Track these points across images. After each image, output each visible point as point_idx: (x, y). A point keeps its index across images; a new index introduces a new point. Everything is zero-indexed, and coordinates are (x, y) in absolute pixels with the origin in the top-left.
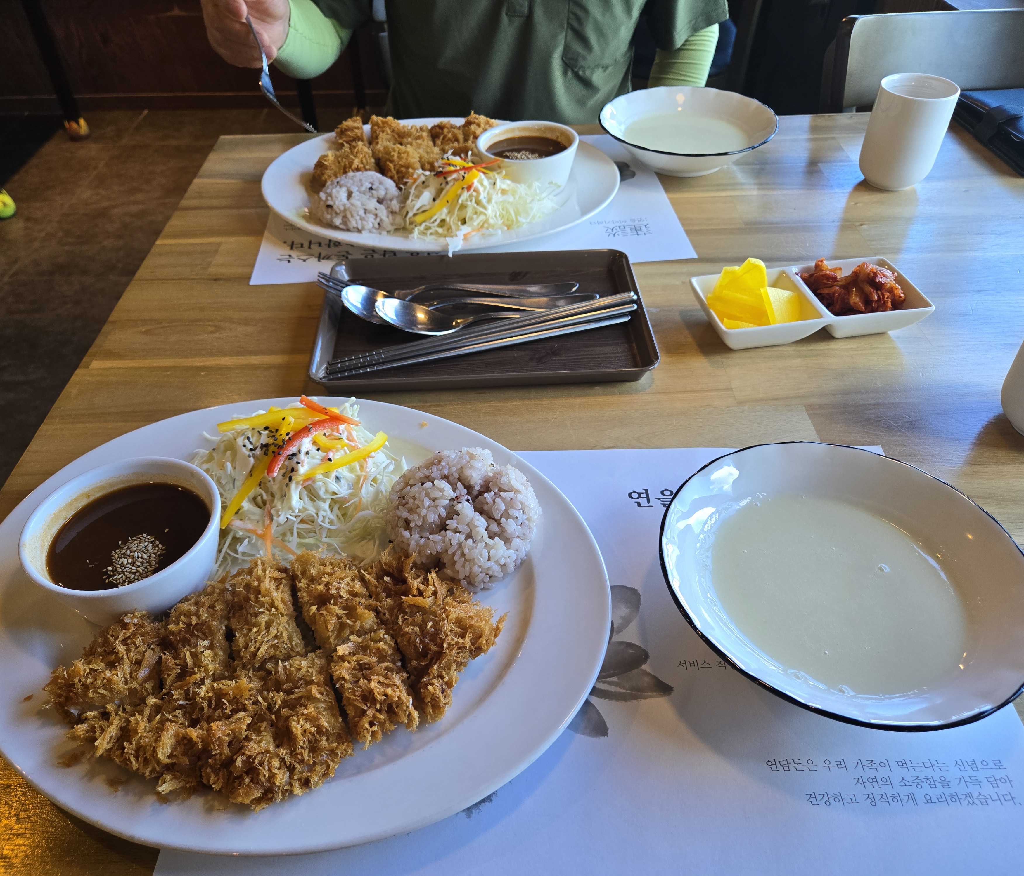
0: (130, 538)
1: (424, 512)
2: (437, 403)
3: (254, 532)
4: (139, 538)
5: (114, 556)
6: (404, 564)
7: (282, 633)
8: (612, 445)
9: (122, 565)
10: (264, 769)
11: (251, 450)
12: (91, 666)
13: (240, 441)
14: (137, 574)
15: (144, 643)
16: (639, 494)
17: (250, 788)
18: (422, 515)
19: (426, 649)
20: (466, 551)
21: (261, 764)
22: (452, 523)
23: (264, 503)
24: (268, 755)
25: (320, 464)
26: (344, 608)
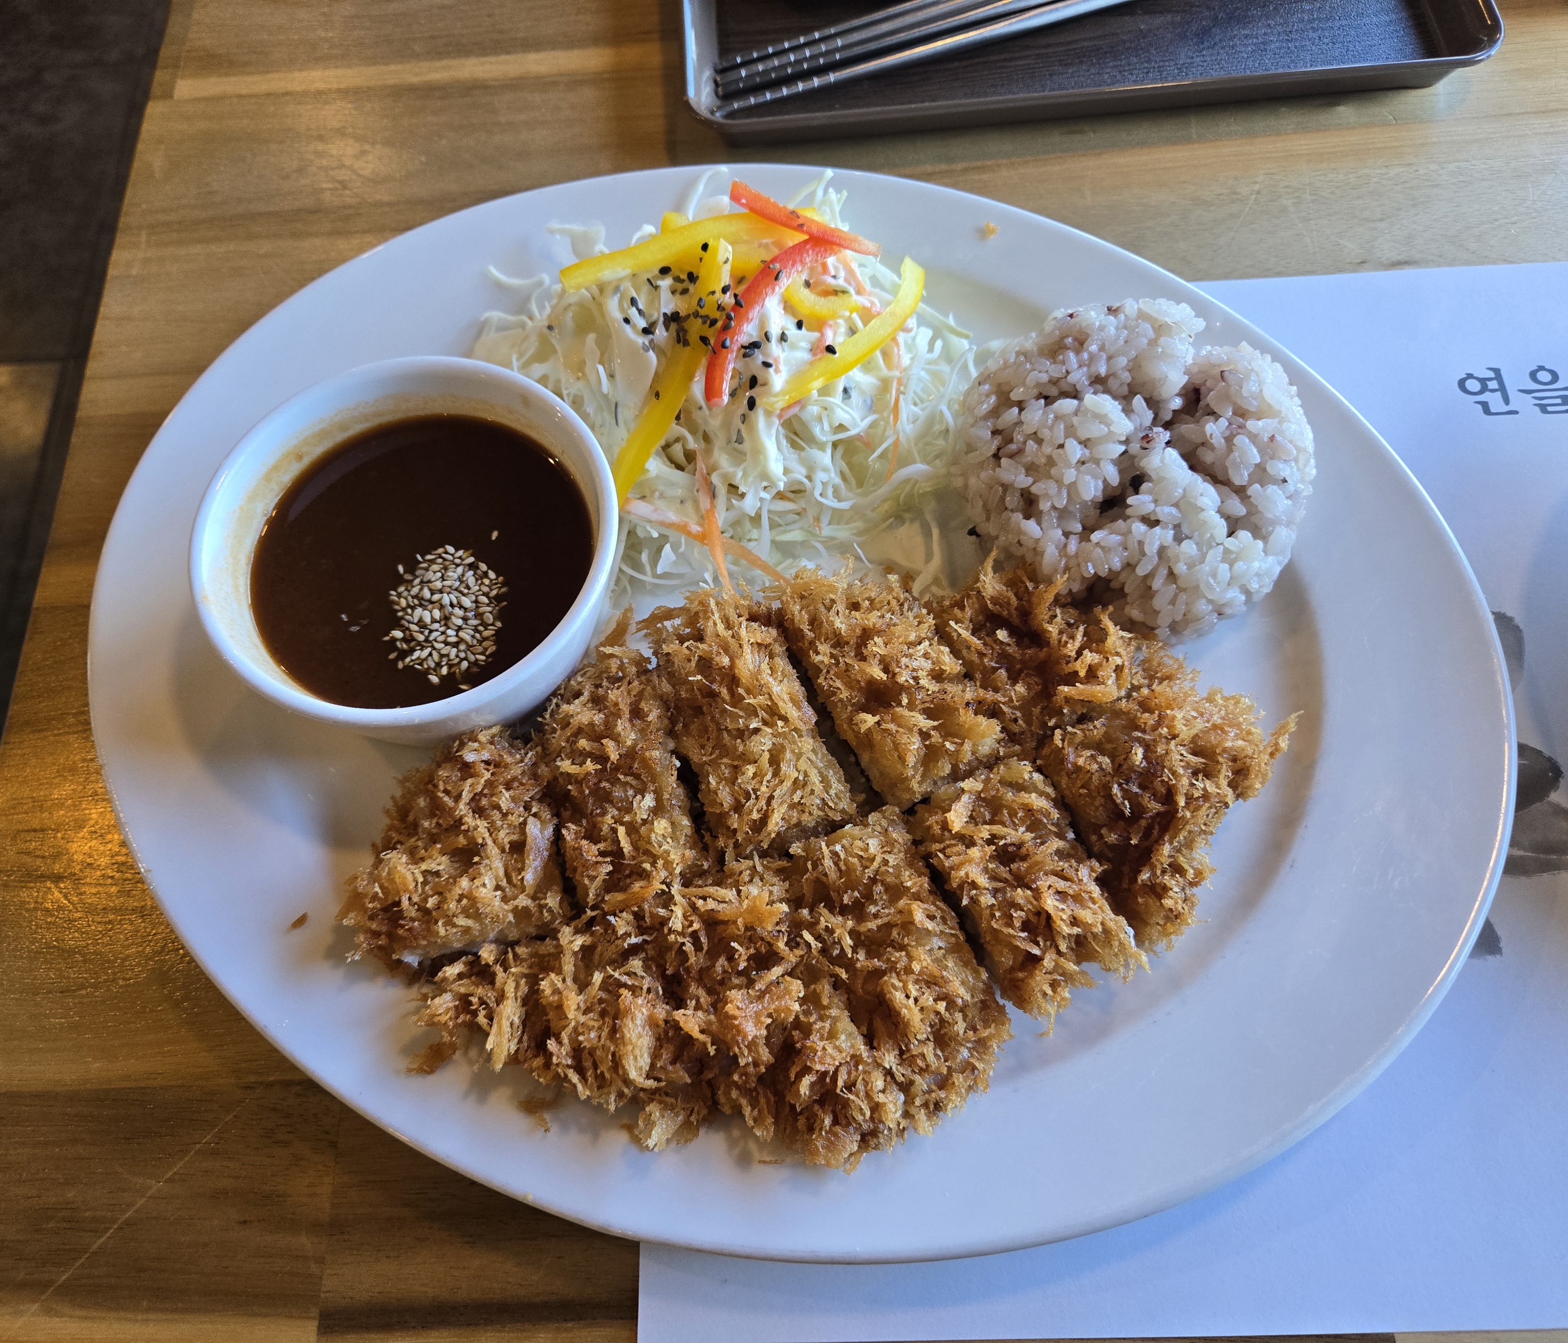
0: (419, 557)
1: (1070, 475)
2: (979, 164)
3: (683, 529)
4: (440, 557)
5: (398, 604)
6: (1034, 599)
7: (806, 775)
8: (1400, 258)
9: (421, 624)
10: (857, 1096)
11: (646, 331)
12: (424, 866)
13: (613, 308)
14: (462, 647)
15: (516, 804)
16: (1483, 381)
17: (836, 1135)
18: (1066, 482)
19: (1138, 810)
20: (1181, 568)
21: (850, 1086)
22: (1140, 502)
23: (690, 456)
24: (860, 1067)
25: (811, 363)
26: (929, 713)
